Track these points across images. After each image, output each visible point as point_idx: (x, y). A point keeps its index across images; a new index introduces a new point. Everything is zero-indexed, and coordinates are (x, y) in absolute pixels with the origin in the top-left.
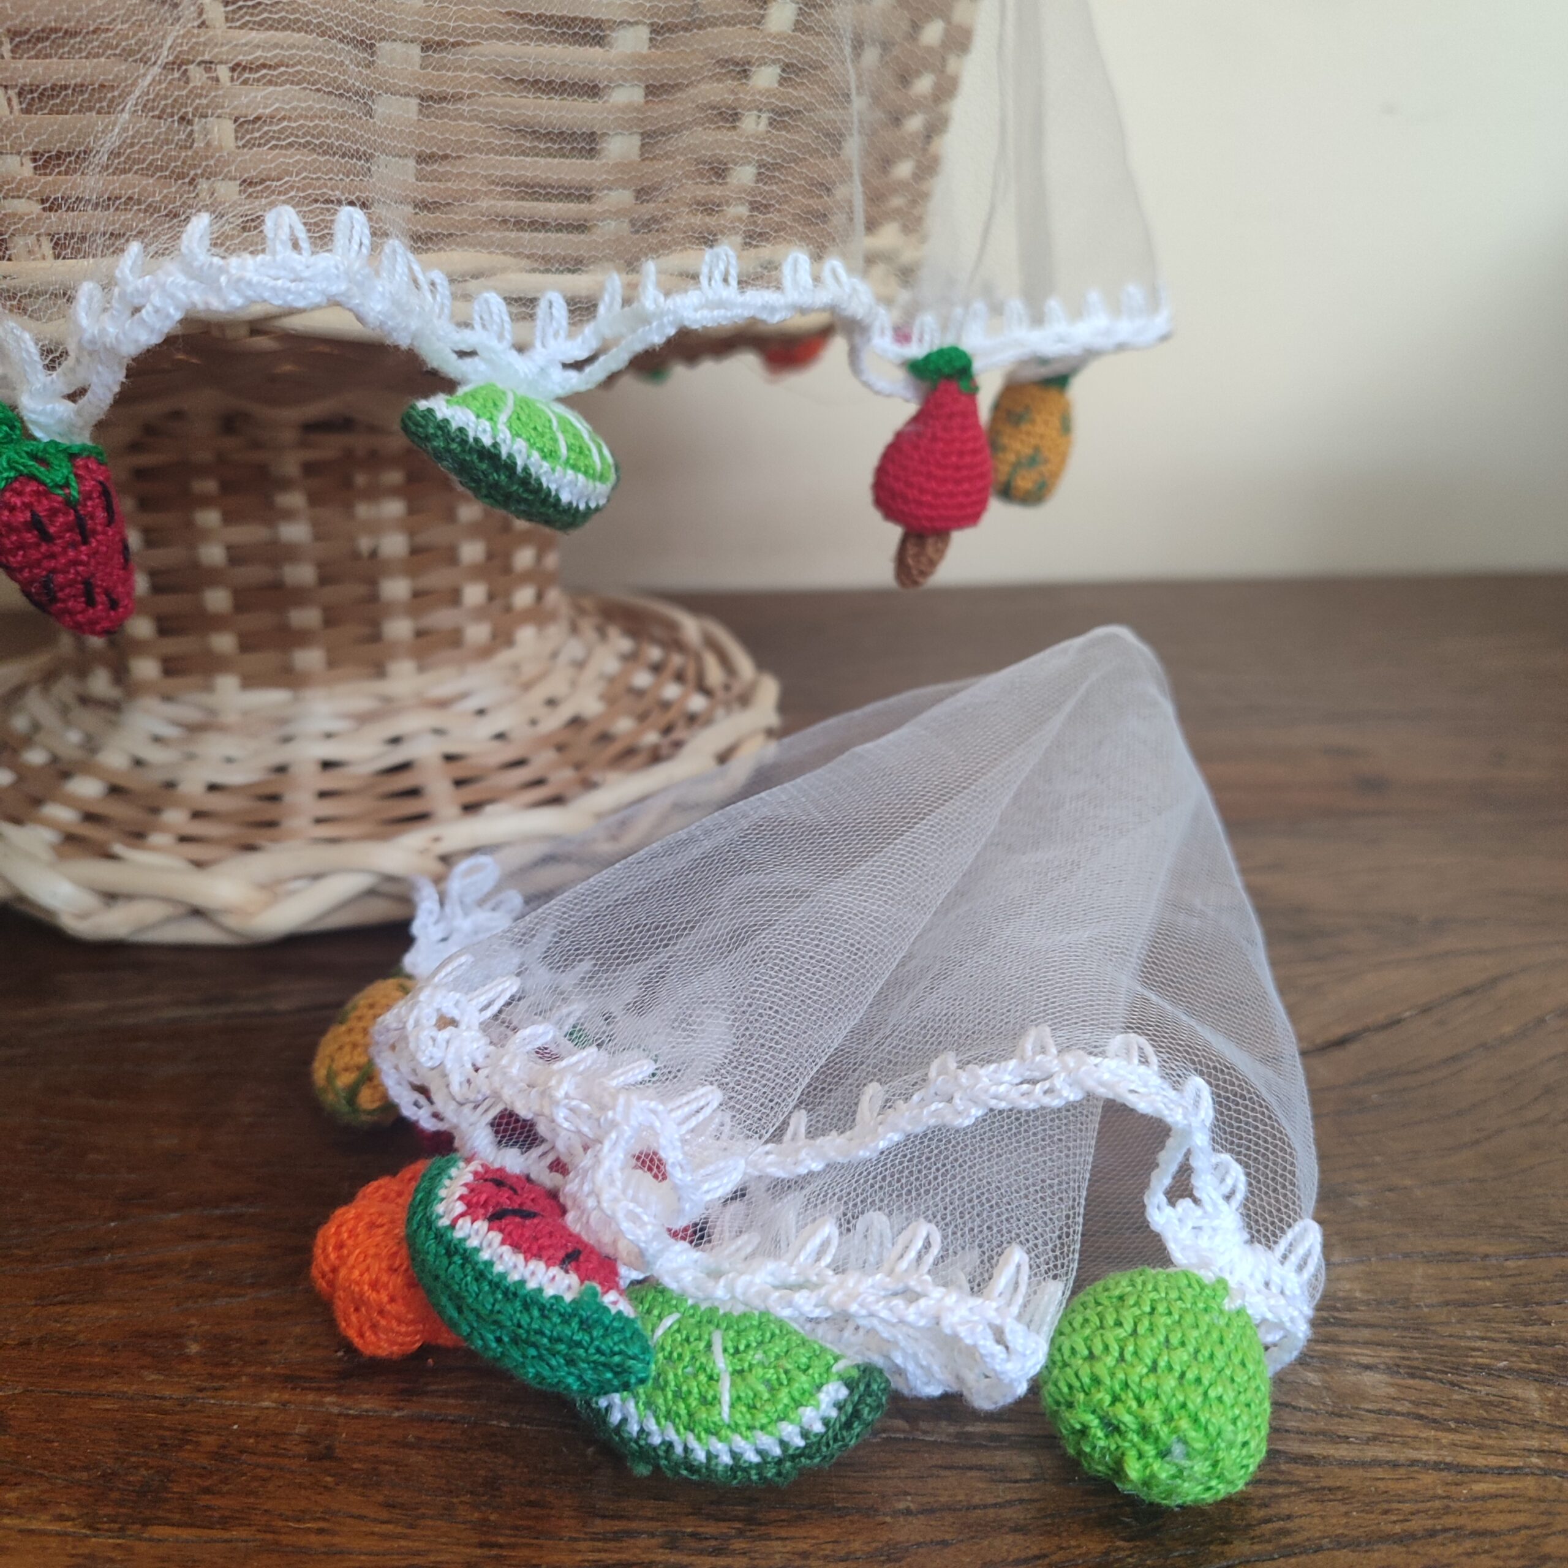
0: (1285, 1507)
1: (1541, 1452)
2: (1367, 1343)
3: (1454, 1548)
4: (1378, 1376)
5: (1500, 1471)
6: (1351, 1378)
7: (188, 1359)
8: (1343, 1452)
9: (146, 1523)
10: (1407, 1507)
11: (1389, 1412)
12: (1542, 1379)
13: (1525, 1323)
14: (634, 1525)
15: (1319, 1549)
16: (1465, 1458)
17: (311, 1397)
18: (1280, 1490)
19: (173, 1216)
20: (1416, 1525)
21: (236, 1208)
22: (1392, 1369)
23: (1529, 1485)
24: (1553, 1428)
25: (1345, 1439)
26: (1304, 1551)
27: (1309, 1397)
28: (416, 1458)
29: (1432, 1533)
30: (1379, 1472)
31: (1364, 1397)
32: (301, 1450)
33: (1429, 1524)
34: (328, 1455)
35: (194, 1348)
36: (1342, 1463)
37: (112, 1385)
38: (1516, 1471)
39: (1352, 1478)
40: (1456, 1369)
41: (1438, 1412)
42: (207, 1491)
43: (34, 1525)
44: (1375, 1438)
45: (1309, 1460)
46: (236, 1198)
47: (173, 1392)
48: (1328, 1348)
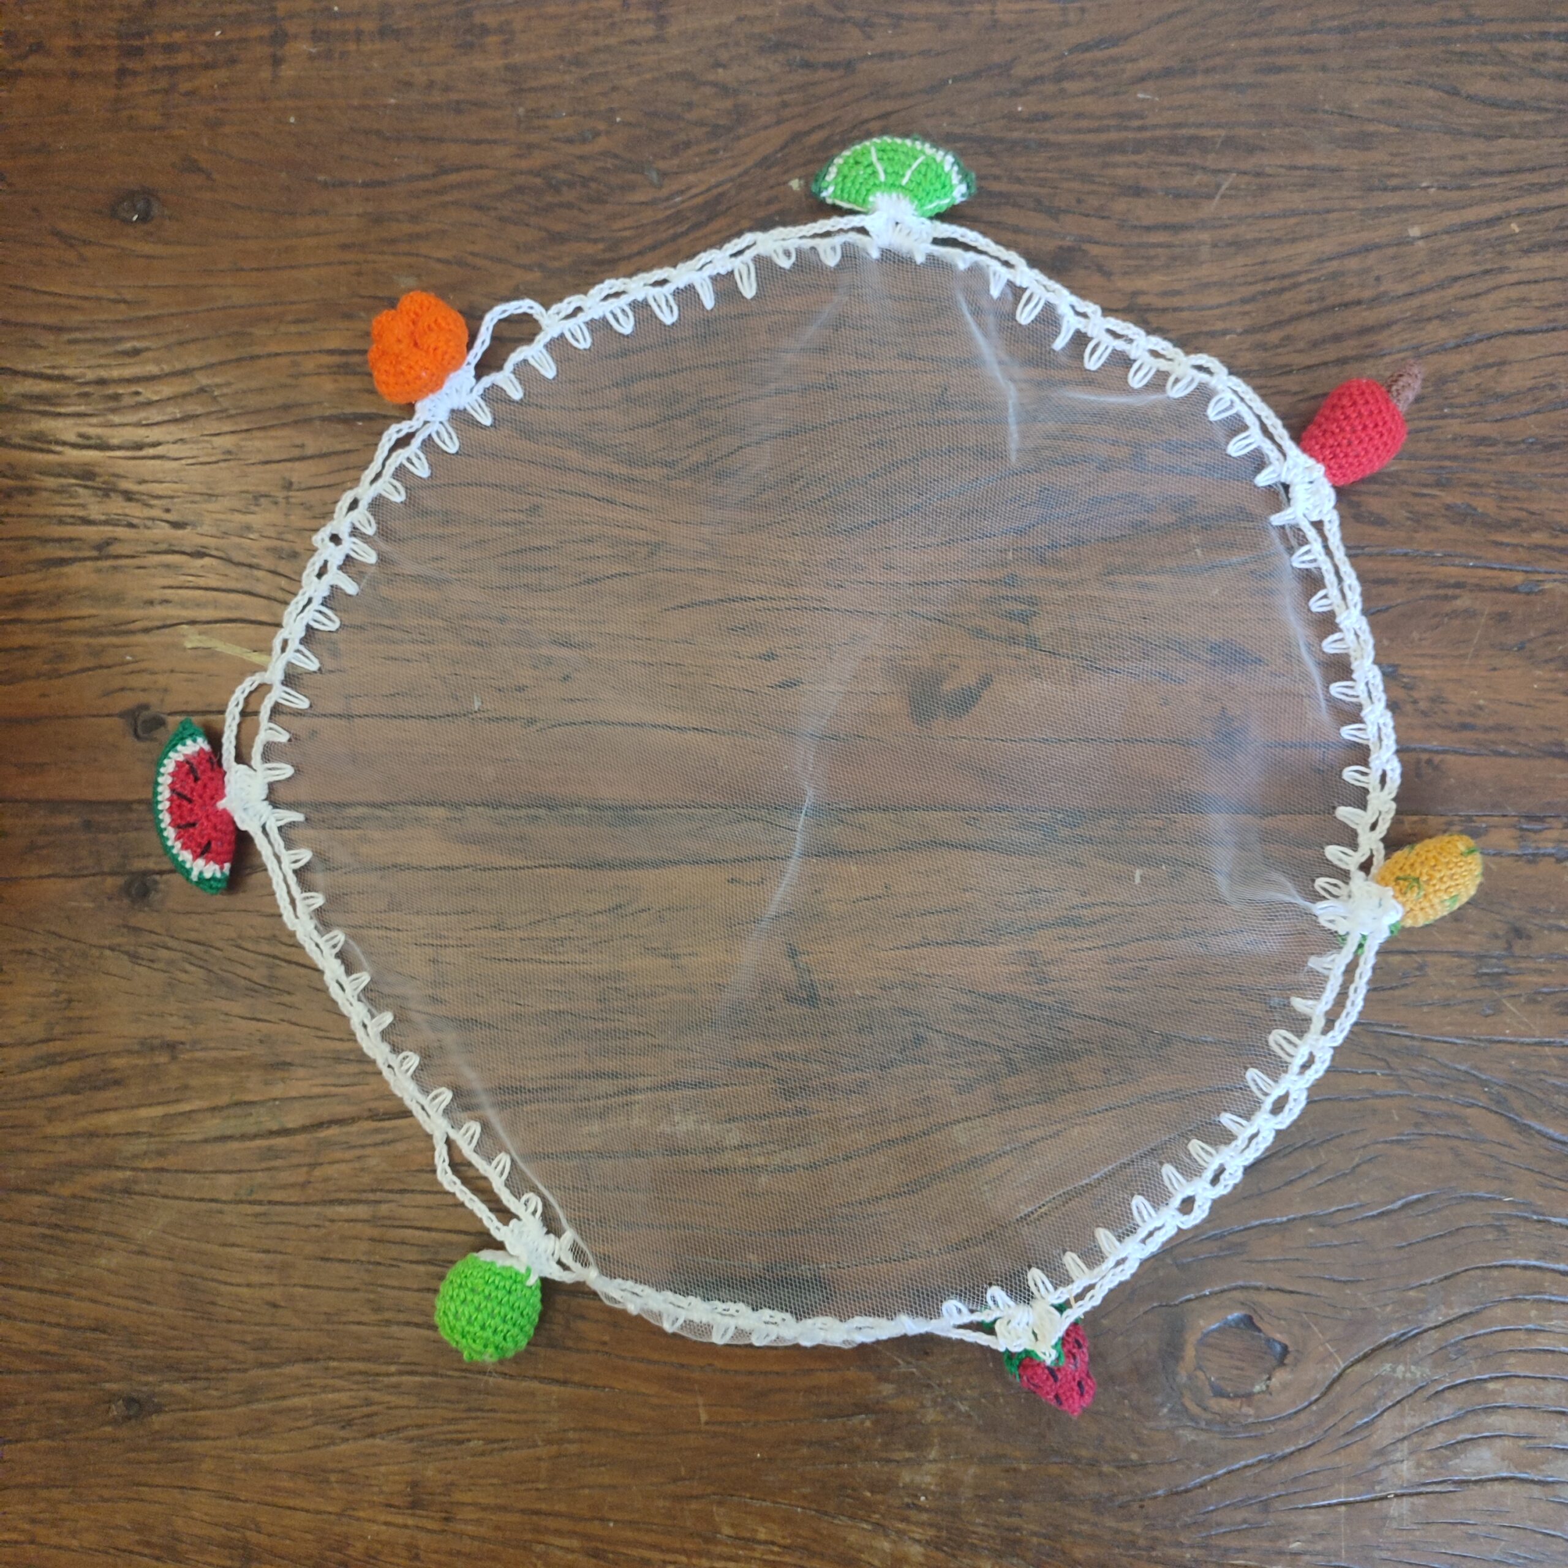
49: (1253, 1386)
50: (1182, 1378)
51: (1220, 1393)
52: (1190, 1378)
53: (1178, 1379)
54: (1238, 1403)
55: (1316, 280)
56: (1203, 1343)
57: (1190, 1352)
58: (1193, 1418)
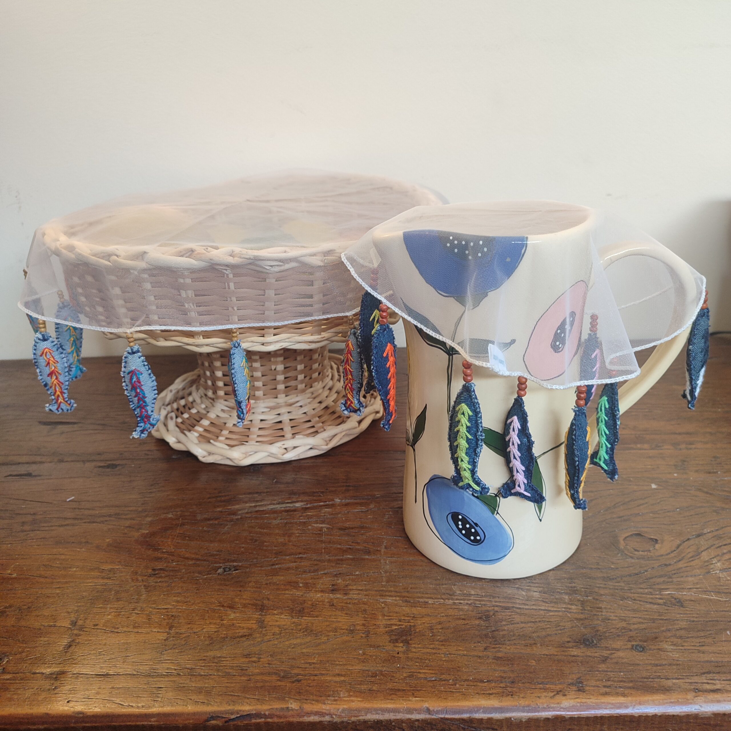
0: (513, 616)
1: (565, 608)
2: (537, 587)
3: (543, 624)
4: (537, 593)
5: (556, 611)
6: (532, 593)
7: (301, 587)
8: (527, 607)
9: (302, 617)
10: (536, 617)
11: (538, 600)
12: (569, 594)
13: (570, 583)
14: (392, 618)
15: (518, 623)
16: (550, 609)
17: (327, 594)
18: (513, 613)
19: (288, 557)
20: (537, 620)
21: (301, 556)
22: (540, 592)
23: (560, 614)
24: (569, 604)
25: (528, 605)
26: (516, 624)
27: (522, 597)
28: (349, 606)
29: (540, 621)
30: (532, 611)
31: (533, 597)
32: (328, 604)
33: (539, 620)
34: (333, 605)
35: (301, 585)
36: (526, 609)
37: (287, 592)
38: (559, 611)
39: (527, 612)
40: (553, 592)
41: (547, 600)
42: (312, 611)
43: (281, 617)
44: (533, 605)
45: (520, 608)
46: (300, 553)
47: (299, 593)
48: (528, 588)
51: (637, 551)
52: (625, 547)
53: (620, 548)
54: (646, 553)
56: (624, 540)
57: (622, 542)
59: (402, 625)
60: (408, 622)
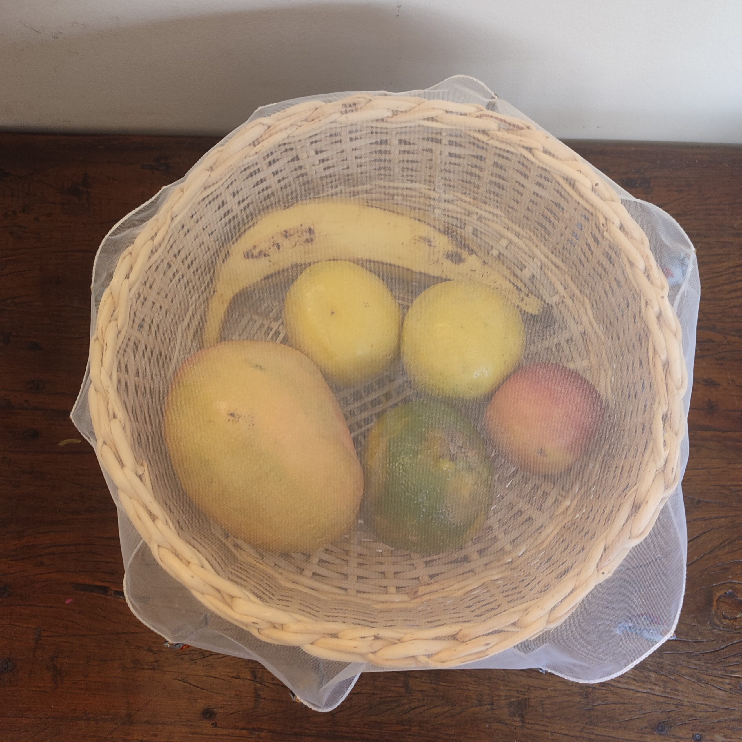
49: (737, 615)
50: (713, 612)
51: (725, 618)
52: (716, 612)
53: (712, 612)
54: (732, 621)
55: (728, 274)
56: (718, 600)
57: (715, 604)
58: (717, 626)
59: (519, 697)
60: (524, 694)
